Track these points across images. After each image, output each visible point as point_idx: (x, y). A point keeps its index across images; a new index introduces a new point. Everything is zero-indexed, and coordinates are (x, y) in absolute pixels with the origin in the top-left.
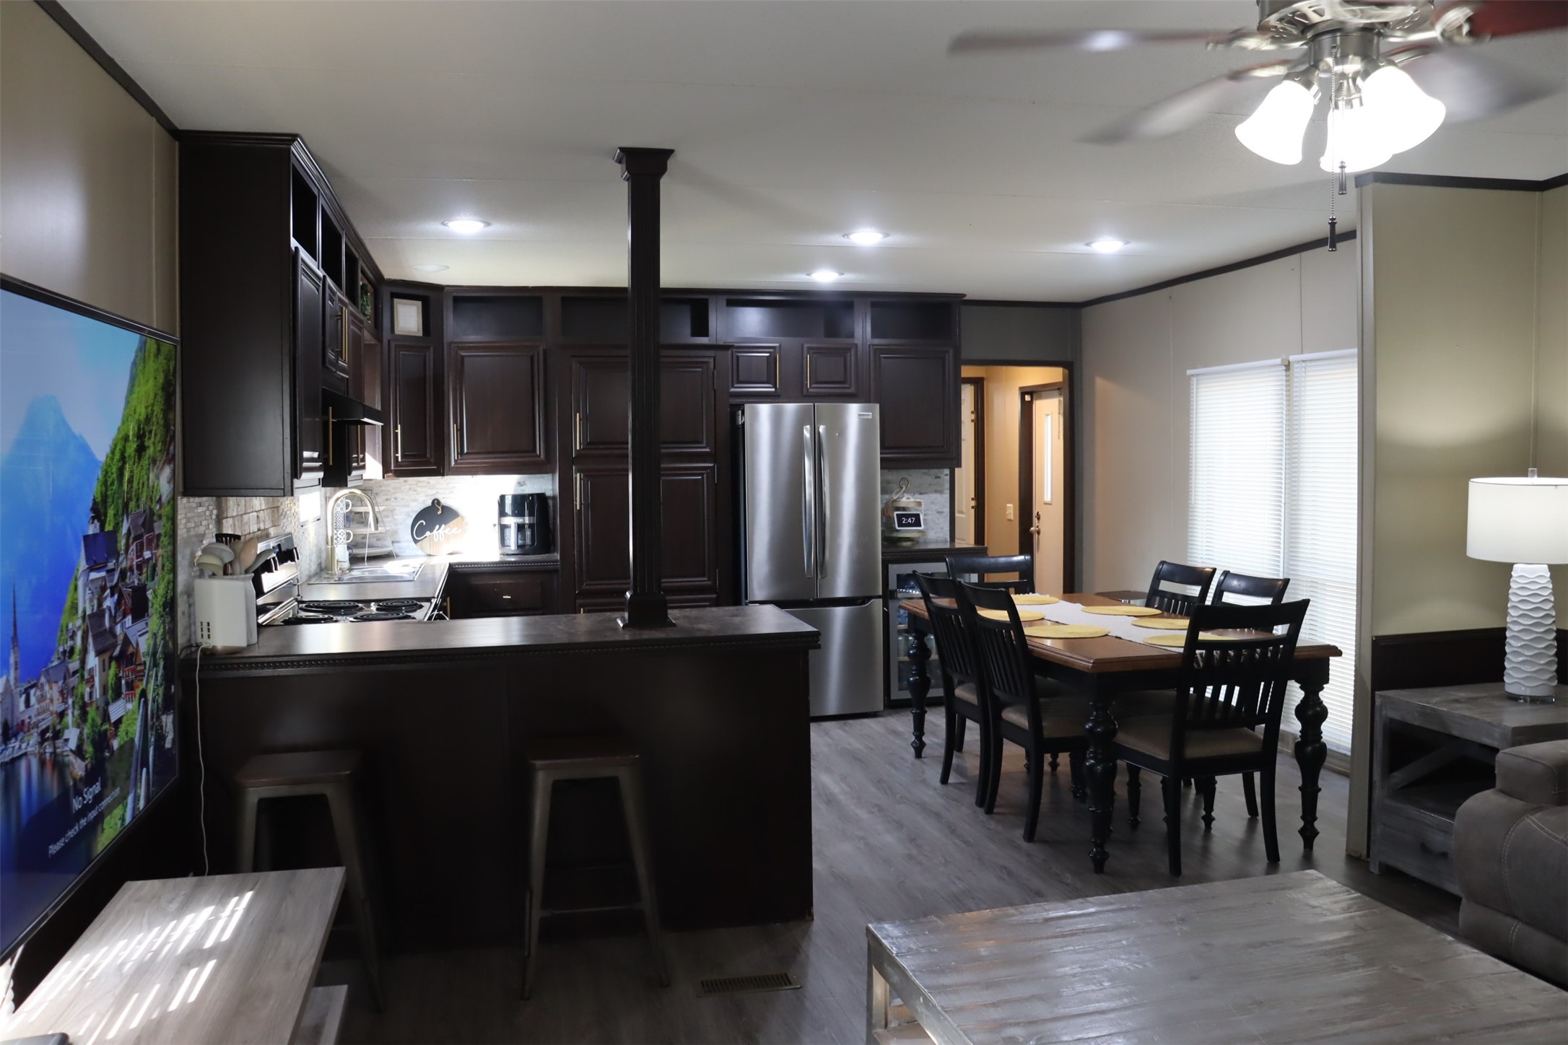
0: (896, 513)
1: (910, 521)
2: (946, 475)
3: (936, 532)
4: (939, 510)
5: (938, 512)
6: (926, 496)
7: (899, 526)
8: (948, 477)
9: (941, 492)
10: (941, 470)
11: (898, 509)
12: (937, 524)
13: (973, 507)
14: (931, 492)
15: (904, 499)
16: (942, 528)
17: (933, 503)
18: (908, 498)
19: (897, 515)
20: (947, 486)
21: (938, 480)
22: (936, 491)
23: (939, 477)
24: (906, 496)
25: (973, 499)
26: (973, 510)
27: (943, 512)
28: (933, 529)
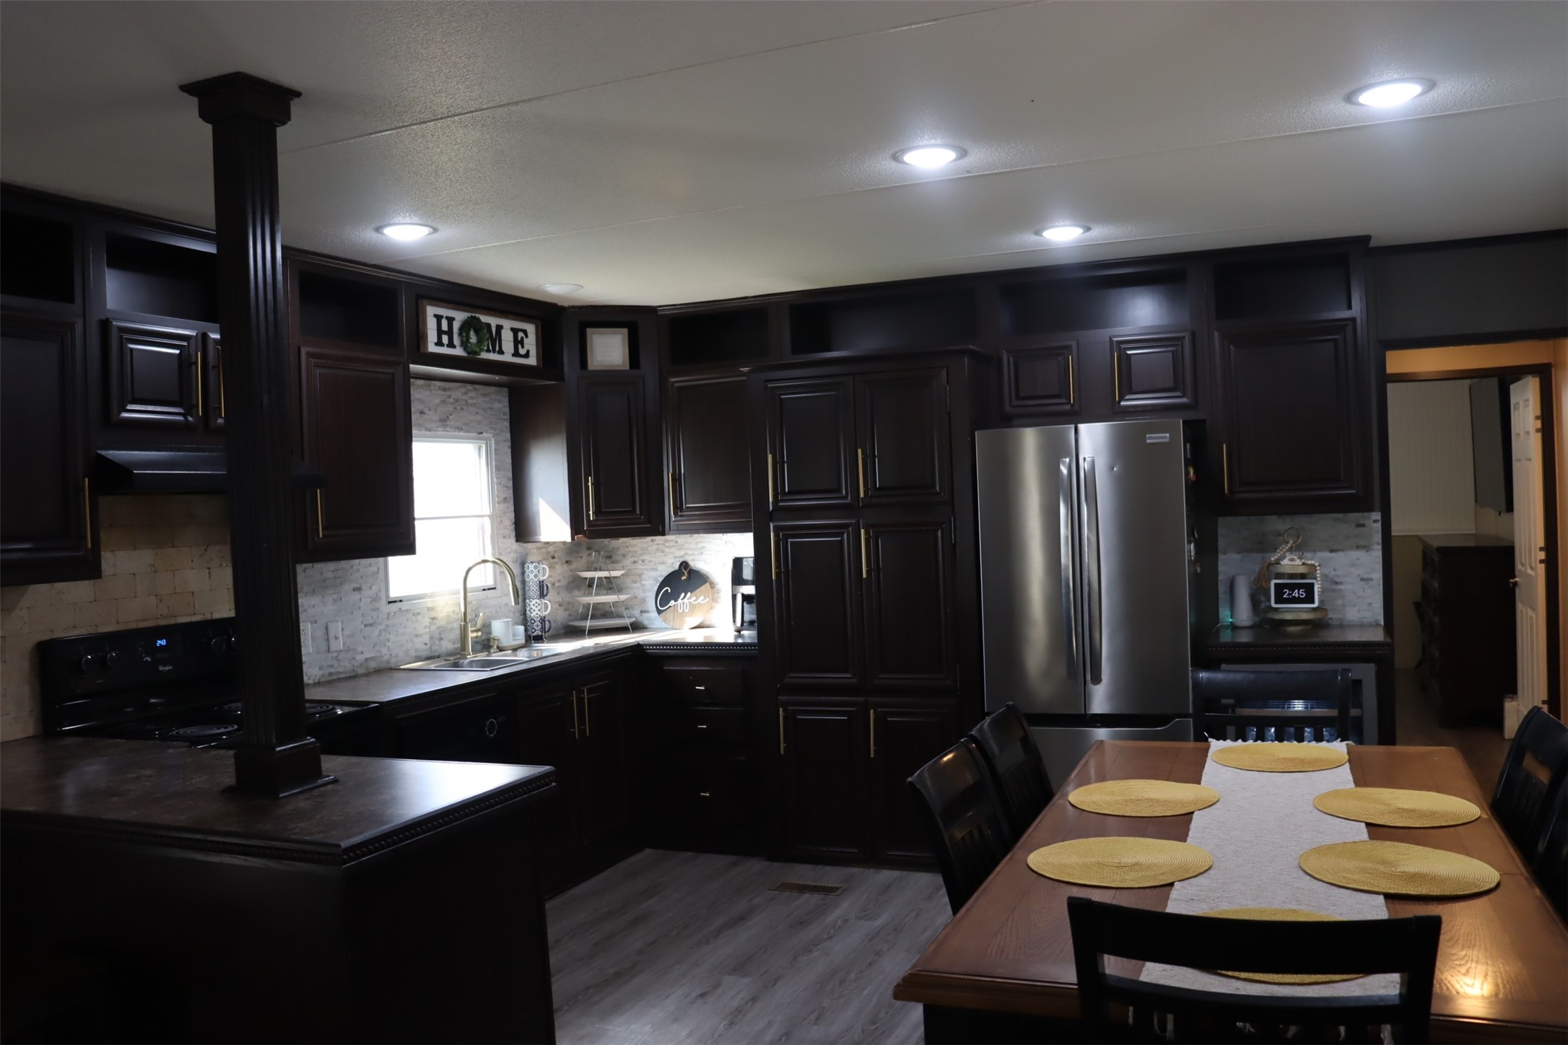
0: (1273, 582)
1: (1296, 594)
2: (1375, 521)
3: (1359, 611)
4: (1365, 576)
5: (1362, 580)
6: (1340, 554)
7: (1276, 603)
8: (1379, 525)
9: (1367, 548)
10: (1366, 514)
11: (1279, 576)
12: (1359, 597)
13: (1541, 561)
14: (1351, 548)
15: (1285, 562)
16: (1370, 604)
17: (1353, 565)
18: (1292, 560)
19: (1276, 584)
20: (1378, 537)
21: (1361, 528)
22: (1358, 547)
23: (1363, 525)
24: (1289, 556)
25: (1541, 549)
26: (1543, 565)
27: (1371, 579)
28: (1355, 606)
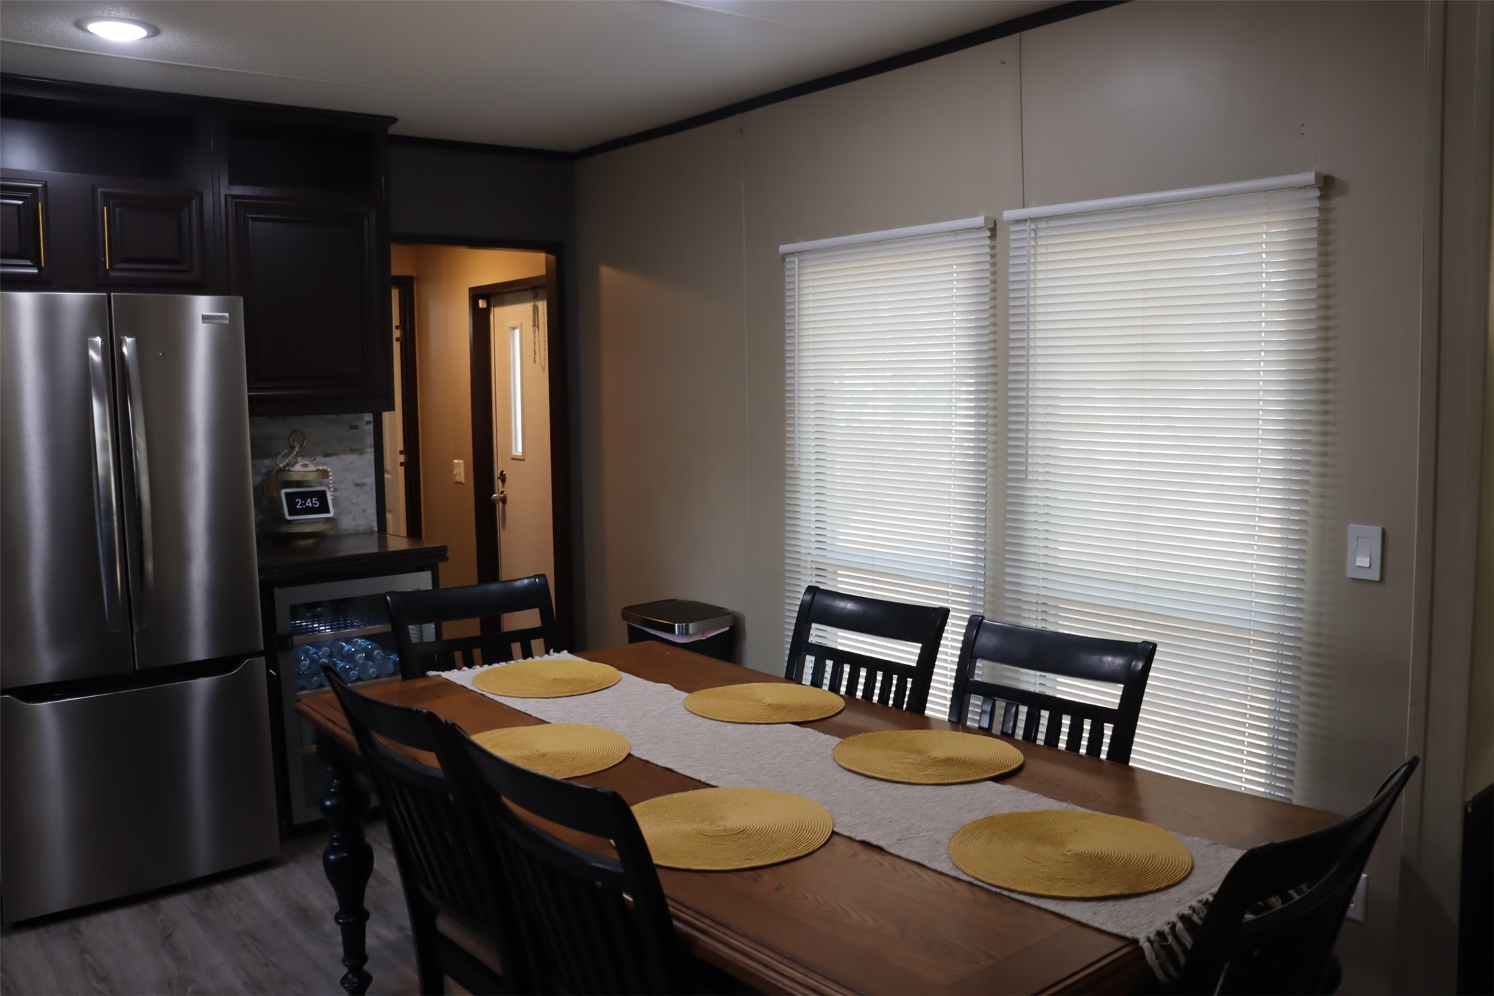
0: (283, 491)
1: (309, 503)
2: (368, 423)
3: (354, 518)
4: (359, 482)
5: (357, 485)
6: (335, 458)
7: (291, 514)
8: (371, 427)
9: (360, 451)
10: (359, 415)
11: (288, 484)
12: (353, 504)
13: (401, 464)
14: (344, 452)
15: (298, 467)
16: (364, 511)
17: (347, 470)
18: (305, 466)
19: (287, 494)
20: (370, 440)
21: (356, 430)
22: (352, 451)
23: (356, 427)
24: (301, 461)
25: (401, 453)
26: (403, 468)
27: (365, 484)
28: (350, 513)
